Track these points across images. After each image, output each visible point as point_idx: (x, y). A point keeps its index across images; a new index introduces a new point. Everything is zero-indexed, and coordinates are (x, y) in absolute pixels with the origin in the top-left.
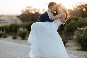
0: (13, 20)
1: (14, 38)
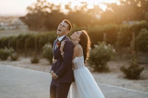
0: (13, 25)
1: (35, 62)
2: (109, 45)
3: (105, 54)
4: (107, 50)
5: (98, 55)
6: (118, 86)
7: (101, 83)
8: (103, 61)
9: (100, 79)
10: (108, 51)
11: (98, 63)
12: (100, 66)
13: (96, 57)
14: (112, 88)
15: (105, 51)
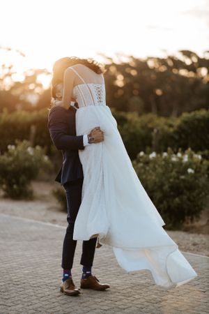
2: (38, 148)
3: (27, 164)
4: (32, 156)
5: (13, 166)
6: (44, 221)
7: (14, 215)
8: (23, 178)
9: (12, 210)
10: (33, 159)
11: (14, 181)
12: (15, 187)
13: (9, 168)
14: (31, 224)
15: (28, 158)
